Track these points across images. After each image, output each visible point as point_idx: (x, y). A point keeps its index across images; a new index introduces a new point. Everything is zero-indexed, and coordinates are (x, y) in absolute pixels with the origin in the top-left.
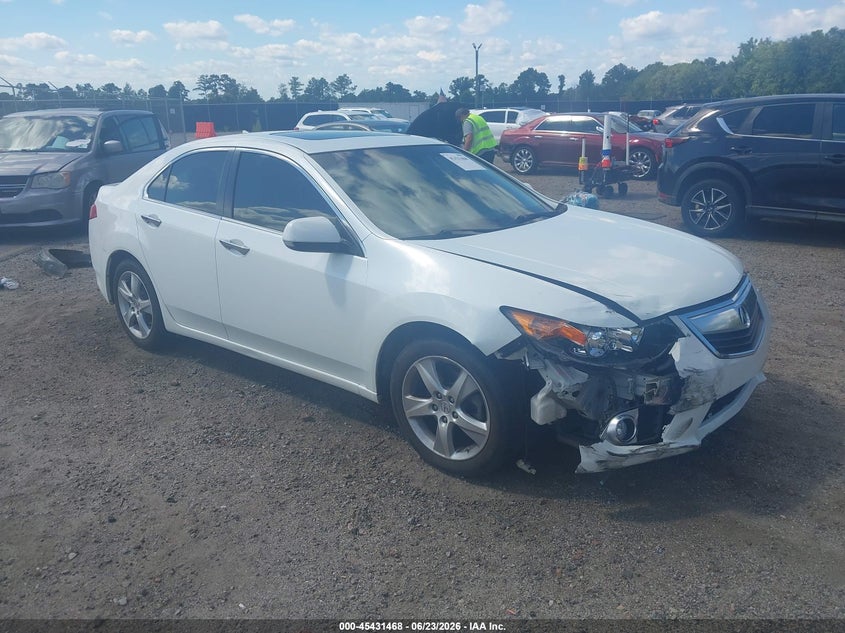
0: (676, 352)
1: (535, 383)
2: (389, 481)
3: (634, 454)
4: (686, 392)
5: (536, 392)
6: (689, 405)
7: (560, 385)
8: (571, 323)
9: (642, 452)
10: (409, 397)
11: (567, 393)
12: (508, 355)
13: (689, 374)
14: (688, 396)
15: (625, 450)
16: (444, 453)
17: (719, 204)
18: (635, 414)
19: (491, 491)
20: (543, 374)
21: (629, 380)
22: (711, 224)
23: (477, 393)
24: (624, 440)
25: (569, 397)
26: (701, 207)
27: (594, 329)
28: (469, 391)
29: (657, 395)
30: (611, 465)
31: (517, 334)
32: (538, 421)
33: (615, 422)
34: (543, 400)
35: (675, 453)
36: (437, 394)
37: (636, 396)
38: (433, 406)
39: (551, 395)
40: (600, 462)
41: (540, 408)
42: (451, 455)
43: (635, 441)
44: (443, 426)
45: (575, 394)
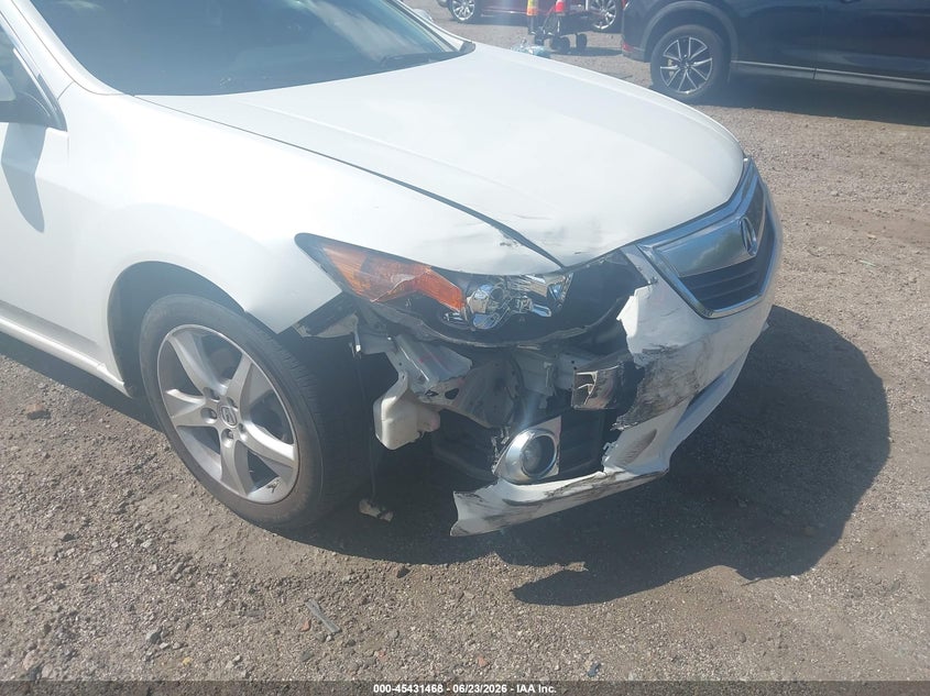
0: (629, 316)
1: (380, 376)
2: (139, 542)
3: (552, 498)
4: (644, 391)
5: (381, 393)
6: (651, 411)
7: (422, 379)
8: (433, 268)
9: (566, 493)
10: (174, 392)
11: (435, 394)
12: (323, 329)
13: (652, 358)
14: (650, 396)
15: (537, 492)
16: (237, 490)
17: (697, 59)
18: (554, 425)
19: (317, 550)
20: (394, 360)
21: (546, 364)
22: (687, 86)
23: (270, 395)
24: (536, 475)
25: (441, 401)
26: (674, 63)
27: (478, 280)
28: (256, 393)
29: (594, 395)
30: (513, 520)
31: (332, 291)
32: (385, 442)
33: (521, 441)
34: (393, 409)
35: (624, 488)
36: (212, 394)
37: (559, 390)
38: (208, 412)
39: (408, 398)
40: (489, 519)
41: (389, 421)
42: (248, 491)
43: (555, 471)
44: (228, 444)
45: (450, 395)
